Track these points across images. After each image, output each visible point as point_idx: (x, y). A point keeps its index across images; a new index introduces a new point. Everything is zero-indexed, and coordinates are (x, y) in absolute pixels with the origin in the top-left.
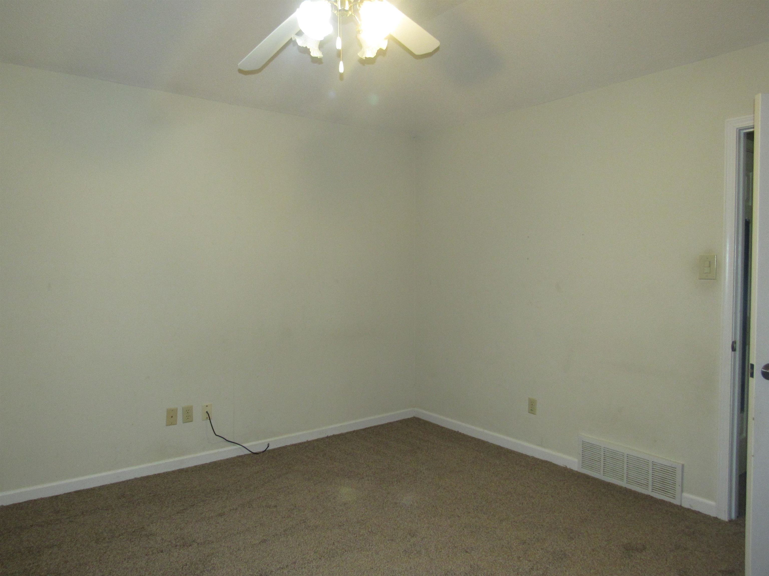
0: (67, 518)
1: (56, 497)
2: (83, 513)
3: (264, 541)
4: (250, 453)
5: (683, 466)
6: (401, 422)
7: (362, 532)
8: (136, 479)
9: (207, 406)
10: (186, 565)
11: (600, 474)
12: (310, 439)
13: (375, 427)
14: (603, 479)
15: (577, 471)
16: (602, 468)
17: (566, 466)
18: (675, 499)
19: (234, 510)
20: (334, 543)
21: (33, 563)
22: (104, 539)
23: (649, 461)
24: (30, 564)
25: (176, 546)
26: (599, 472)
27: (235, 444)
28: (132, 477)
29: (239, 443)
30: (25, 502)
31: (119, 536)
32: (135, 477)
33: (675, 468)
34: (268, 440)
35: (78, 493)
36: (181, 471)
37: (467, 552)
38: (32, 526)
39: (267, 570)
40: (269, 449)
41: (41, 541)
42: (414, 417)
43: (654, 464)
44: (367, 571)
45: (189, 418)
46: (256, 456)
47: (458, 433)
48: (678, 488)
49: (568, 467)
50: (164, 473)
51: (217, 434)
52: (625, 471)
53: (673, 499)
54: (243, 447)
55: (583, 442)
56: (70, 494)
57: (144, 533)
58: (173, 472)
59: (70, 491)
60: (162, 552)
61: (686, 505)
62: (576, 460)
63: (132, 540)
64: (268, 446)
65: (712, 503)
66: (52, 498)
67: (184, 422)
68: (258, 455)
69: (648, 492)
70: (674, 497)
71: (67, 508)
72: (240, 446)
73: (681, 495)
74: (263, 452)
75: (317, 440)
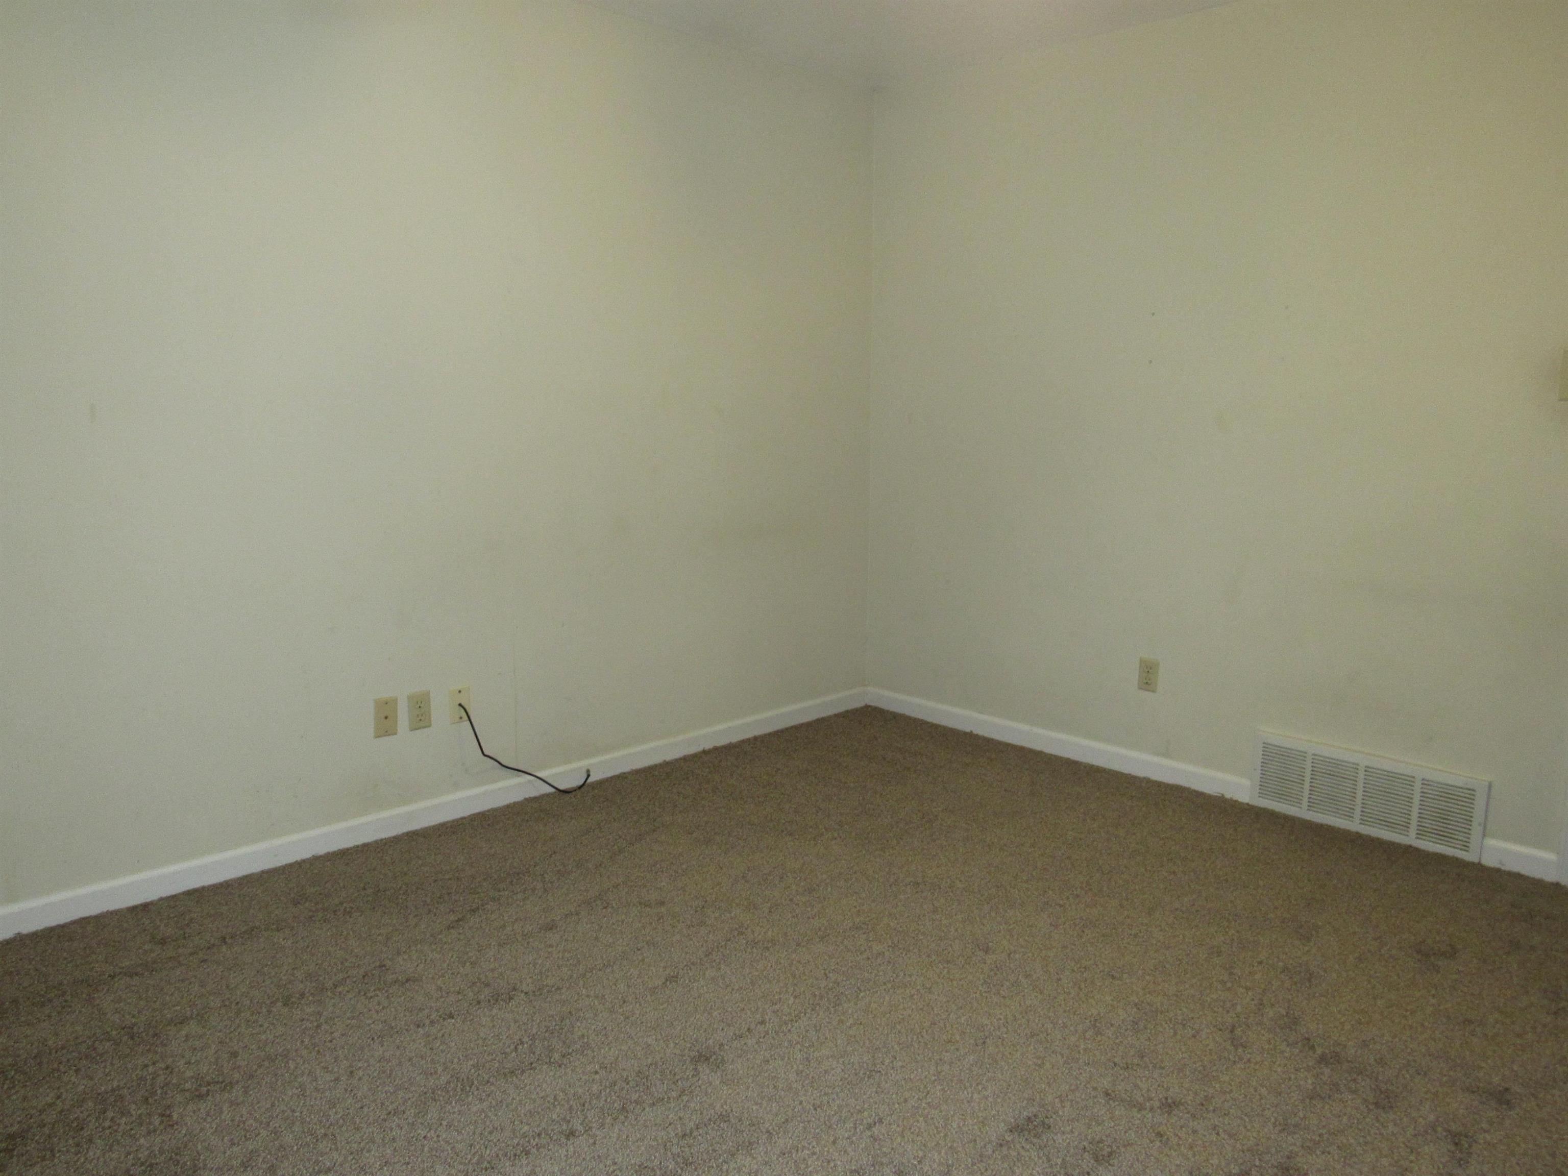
0: (192, 954)
1: (145, 907)
2: (224, 939)
3: (672, 979)
4: (553, 790)
5: (1490, 786)
6: (845, 715)
7: (877, 948)
8: (316, 858)
9: (460, 692)
10: (522, 1043)
11: (1301, 808)
12: (669, 756)
13: (798, 728)
14: (1308, 818)
15: (1248, 804)
16: (1306, 793)
17: (1223, 795)
18: (1467, 851)
19: (572, 915)
20: (825, 974)
21: (154, 1064)
22: (302, 995)
23: (1414, 777)
24: (146, 1066)
25: (479, 1002)
26: (1298, 805)
27: (520, 773)
28: (306, 854)
29: (529, 771)
30: (74, 922)
31: (336, 986)
32: (313, 853)
33: (1473, 790)
34: (585, 763)
35: (197, 895)
36: (412, 836)
37: (1113, 977)
38: (112, 977)
39: (711, 1042)
40: (589, 781)
41: (150, 1010)
42: (867, 707)
43: (1426, 783)
44: (927, 1031)
45: (422, 718)
46: (567, 797)
47: (971, 735)
48: (1476, 830)
49: (1228, 796)
50: (376, 842)
51: (486, 753)
52: (1359, 800)
53: (1464, 853)
54: (538, 780)
55: (1266, 746)
56: (174, 898)
57: (390, 977)
58: (396, 840)
59: (174, 893)
60: (451, 1016)
61: (1489, 861)
62: (1246, 782)
63: (369, 995)
64: (589, 776)
65: (1550, 856)
66: (133, 909)
67: (414, 729)
68: (570, 795)
69: (1410, 839)
70: (1466, 848)
71: (182, 932)
72: (533, 778)
73: (1482, 842)
74: (580, 787)
75: (685, 759)
